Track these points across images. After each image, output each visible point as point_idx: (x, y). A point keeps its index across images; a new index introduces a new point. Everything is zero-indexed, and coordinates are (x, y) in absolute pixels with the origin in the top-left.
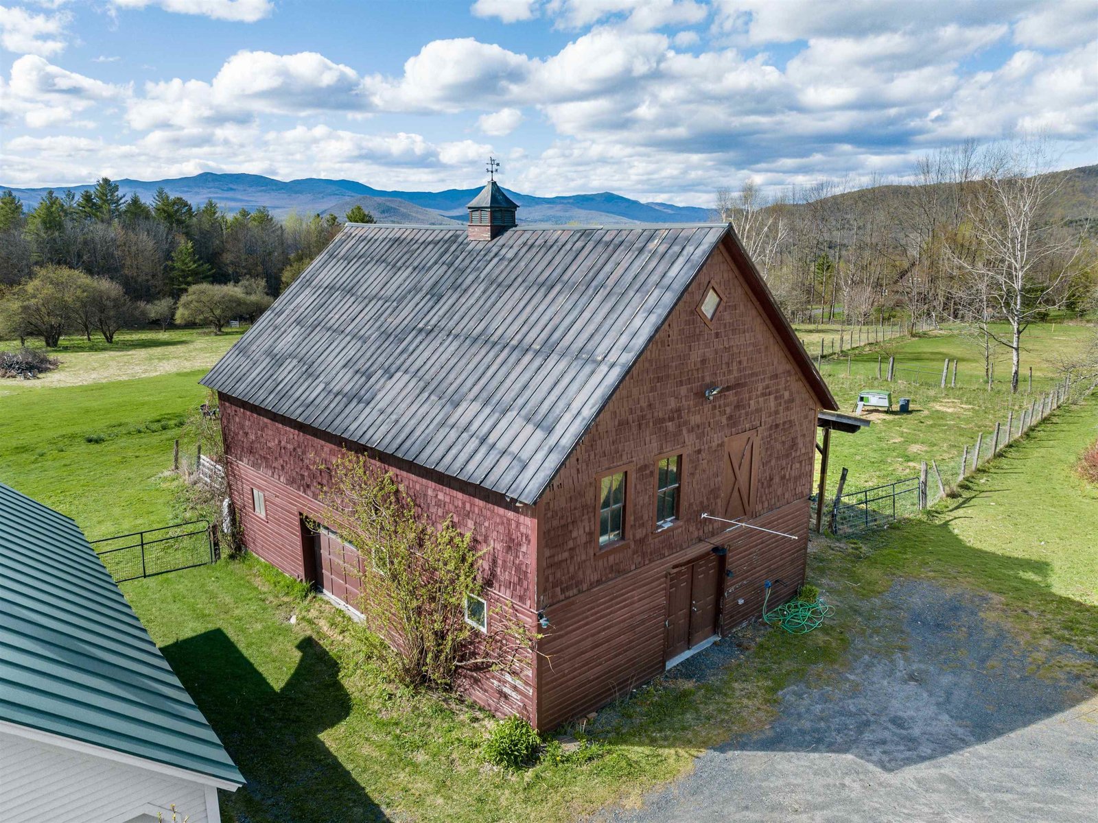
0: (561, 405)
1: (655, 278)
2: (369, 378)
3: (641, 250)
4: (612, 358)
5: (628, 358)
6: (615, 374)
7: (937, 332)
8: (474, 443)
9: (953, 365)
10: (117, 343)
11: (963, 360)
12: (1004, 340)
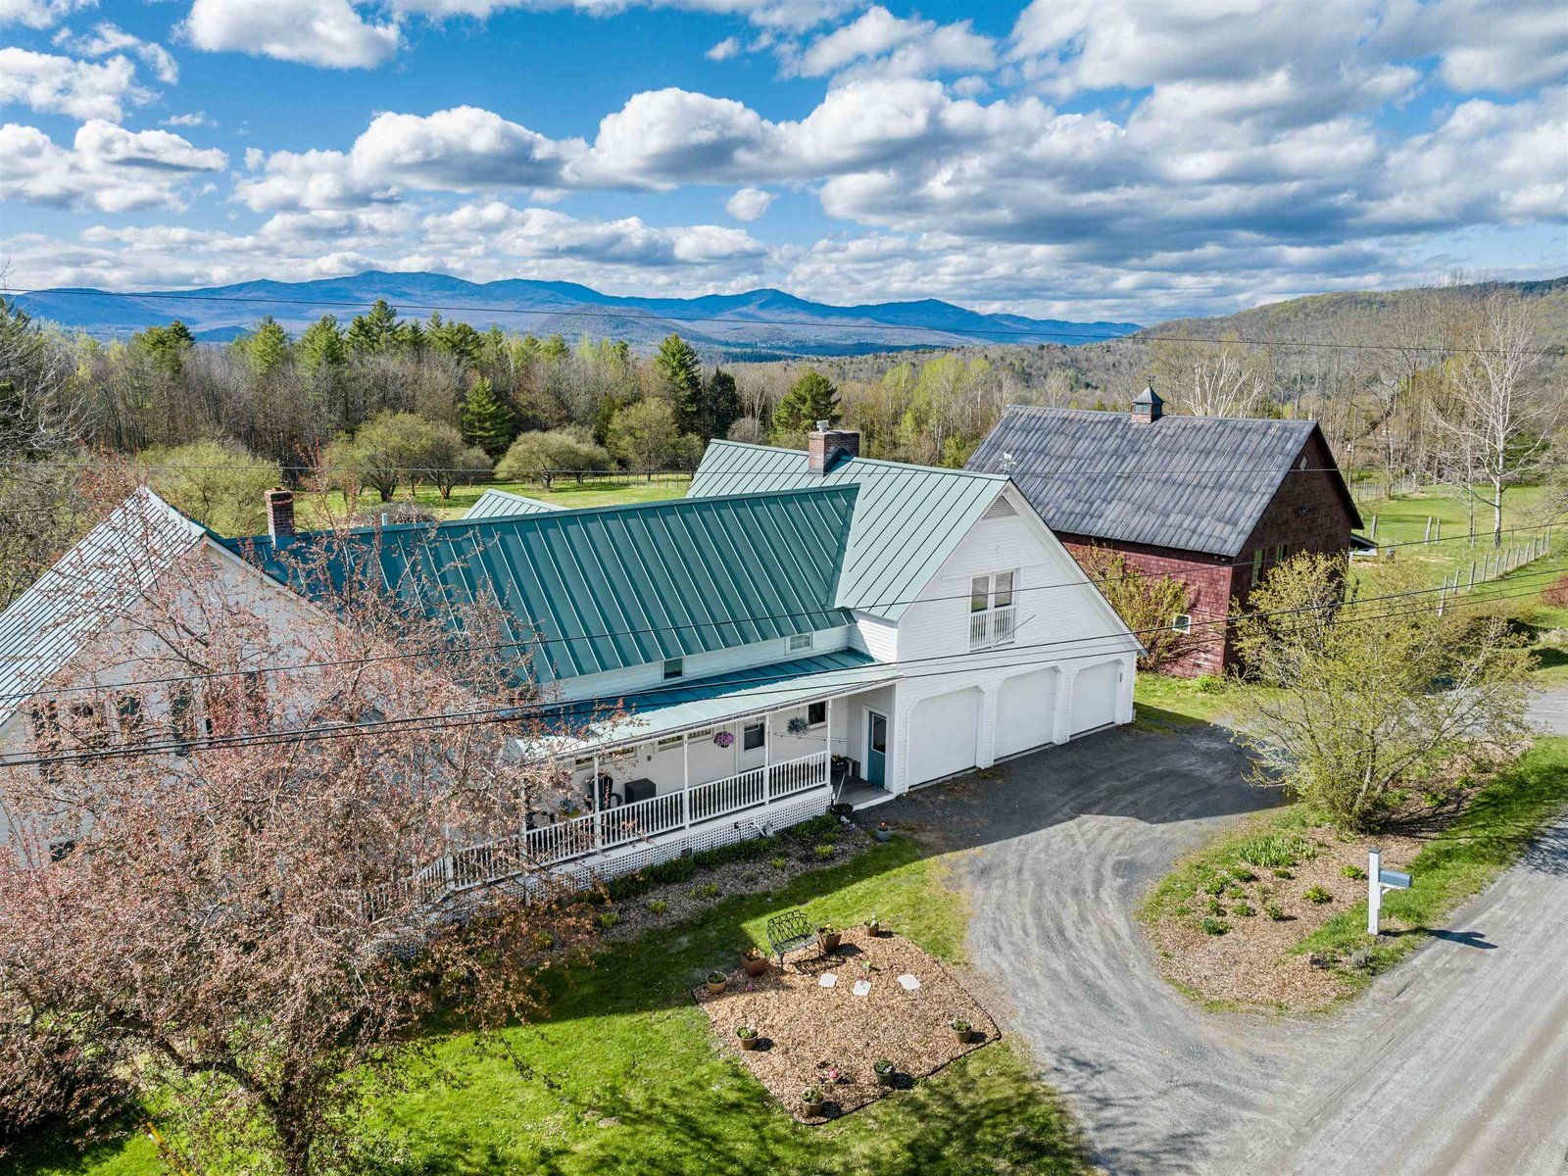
0: (1238, 512)
1: (1277, 450)
2: (1092, 504)
3: (1265, 434)
4: (1263, 490)
5: (1273, 490)
6: (1266, 499)
7: (1417, 495)
8: (1189, 533)
9: (1436, 528)
10: (457, 499)
11: (1448, 522)
12: (1487, 498)
